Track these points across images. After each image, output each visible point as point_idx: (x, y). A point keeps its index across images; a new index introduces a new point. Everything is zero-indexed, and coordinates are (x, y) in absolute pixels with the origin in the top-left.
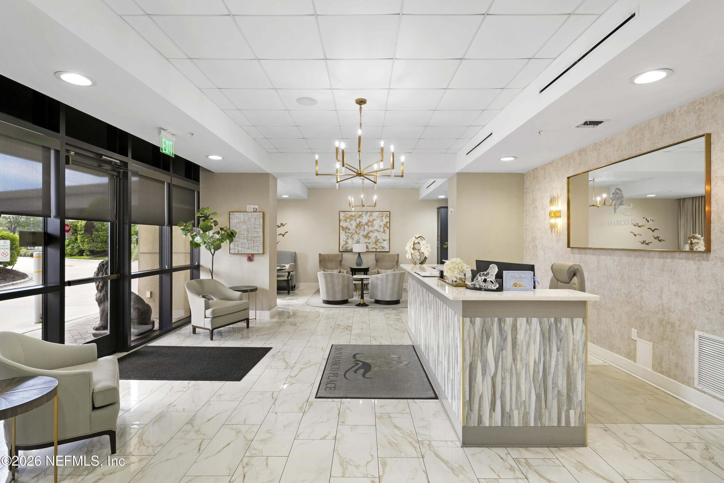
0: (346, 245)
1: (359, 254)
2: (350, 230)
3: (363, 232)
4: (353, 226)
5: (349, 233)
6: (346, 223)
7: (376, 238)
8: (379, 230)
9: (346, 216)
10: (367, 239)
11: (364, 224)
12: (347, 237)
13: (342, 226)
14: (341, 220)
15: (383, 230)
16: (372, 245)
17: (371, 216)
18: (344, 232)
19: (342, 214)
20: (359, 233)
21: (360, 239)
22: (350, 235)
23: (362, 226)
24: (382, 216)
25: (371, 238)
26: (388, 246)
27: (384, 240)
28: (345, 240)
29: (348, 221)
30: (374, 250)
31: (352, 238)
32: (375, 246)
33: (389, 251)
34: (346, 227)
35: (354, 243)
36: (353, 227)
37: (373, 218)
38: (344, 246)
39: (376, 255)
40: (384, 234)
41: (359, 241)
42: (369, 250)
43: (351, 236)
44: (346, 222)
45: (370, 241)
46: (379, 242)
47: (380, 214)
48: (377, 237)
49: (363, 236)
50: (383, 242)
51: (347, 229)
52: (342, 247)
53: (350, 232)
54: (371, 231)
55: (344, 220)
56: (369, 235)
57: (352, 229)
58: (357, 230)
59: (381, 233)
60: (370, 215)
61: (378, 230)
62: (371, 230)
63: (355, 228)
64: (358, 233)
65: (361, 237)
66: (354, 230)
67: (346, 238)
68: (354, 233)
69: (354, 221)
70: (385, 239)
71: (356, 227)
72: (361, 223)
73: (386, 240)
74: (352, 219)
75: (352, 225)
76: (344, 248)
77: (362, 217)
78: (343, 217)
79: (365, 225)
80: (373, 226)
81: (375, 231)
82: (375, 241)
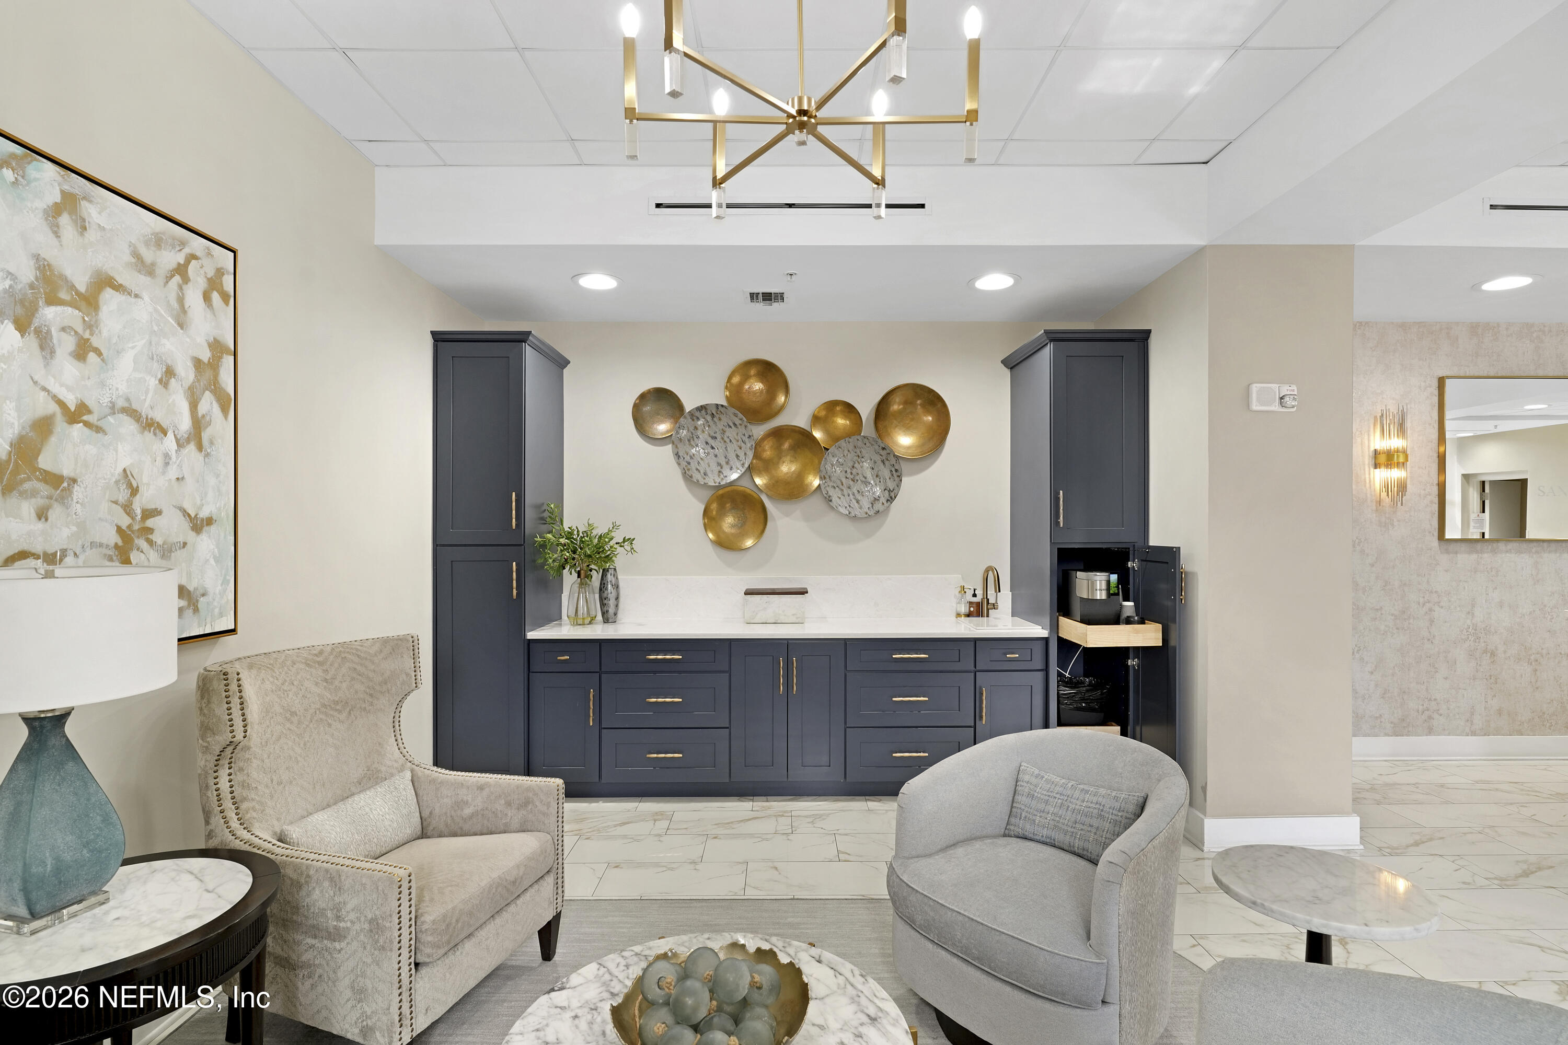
7: (123, 495)
8: (158, 416)
10: (27, 507)
15: (185, 424)
17: (68, 228)
24: (181, 270)
25: (77, 492)
26: (225, 582)
27: (199, 525)
33: (233, 631)
37: (99, 255)
40: (200, 457)
45: (59, 531)
46: (158, 538)
47: (158, 241)
48: (134, 491)
50: (191, 536)
54: (79, 414)
56: (45, 461)
59: (170, 443)
60: (59, 208)
61: (145, 410)
62: (70, 399)
70: (204, 514)
73: (210, 521)
80: (98, 353)
81: (110, 419)
82: (119, 530)
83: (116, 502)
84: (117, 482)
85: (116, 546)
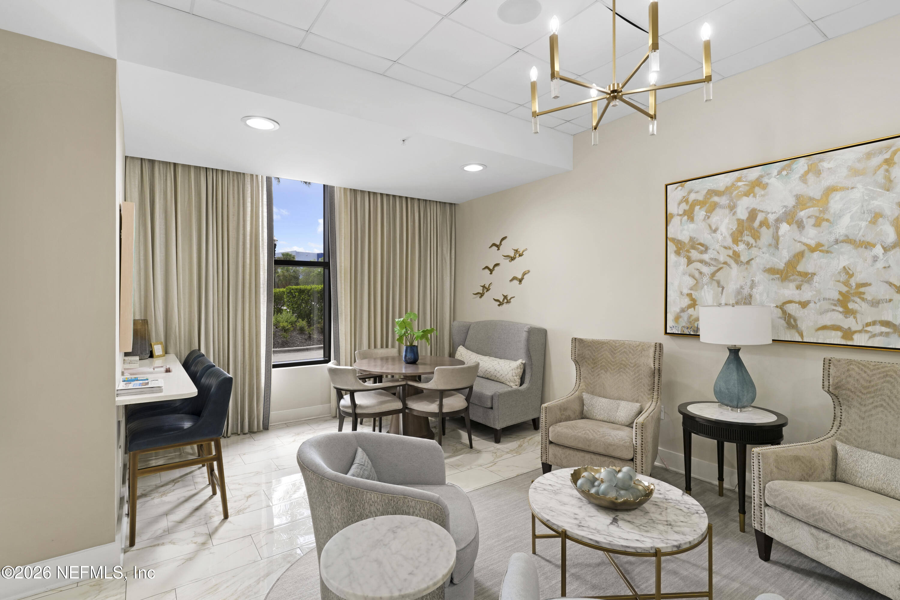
0: (691, 311)
1: (734, 352)
2: (706, 249)
3: (767, 256)
4: (719, 232)
5: (701, 261)
6: (692, 226)
7: (843, 277)
8: (868, 239)
9: (693, 197)
10: (792, 286)
11: (771, 218)
12: (693, 277)
13: (673, 240)
14: (672, 216)
15: (892, 239)
16: (822, 313)
17: (811, 178)
18: (684, 261)
19: (676, 194)
20: (748, 262)
21: (752, 288)
22: (706, 270)
23: (764, 229)
24: (888, 161)
25: (816, 278)
28: (686, 291)
29: (700, 213)
30: (835, 338)
31: (718, 283)
32: (841, 316)
34: (692, 239)
35: (723, 302)
36: (720, 238)
37: (828, 181)
38: (685, 316)
39: (828, 364)
41: (751, 296)
42: (802, 335)
43: (713, 275)
44: (691, 219)
45: (807, 294)
46: (868, 297)
47: (870, 156)
48: (851, 276)
49: (771, 271)
51: (693, 248)
52: (677, 318)
53: (706, 257)
54: (817, 248)
55: (685, 212)
56: (800, 268)
57: (717, 247)
58: (741, 247)
59: (878, 250)
60: (807, 173)
61: (858, 238)
62: (812, 243)
63: (729, 241)
64: (744, 258)
65: (760, 277)
66: (725, 248)
67: (692, 282)
68: (725, 263)
69: (727, 211)
71: (732, 235)
72: (760, 217)
74: (714, 206)
75: (715, 231)
76: (683, 322)
77: (765, 186)
78: (679, 204)
79: (778, 221)
80: (827, 220)
81: (835, 246)
82: (840, 293)
83: (839, 281)
84: (839, 273)
85: (839, 300)
